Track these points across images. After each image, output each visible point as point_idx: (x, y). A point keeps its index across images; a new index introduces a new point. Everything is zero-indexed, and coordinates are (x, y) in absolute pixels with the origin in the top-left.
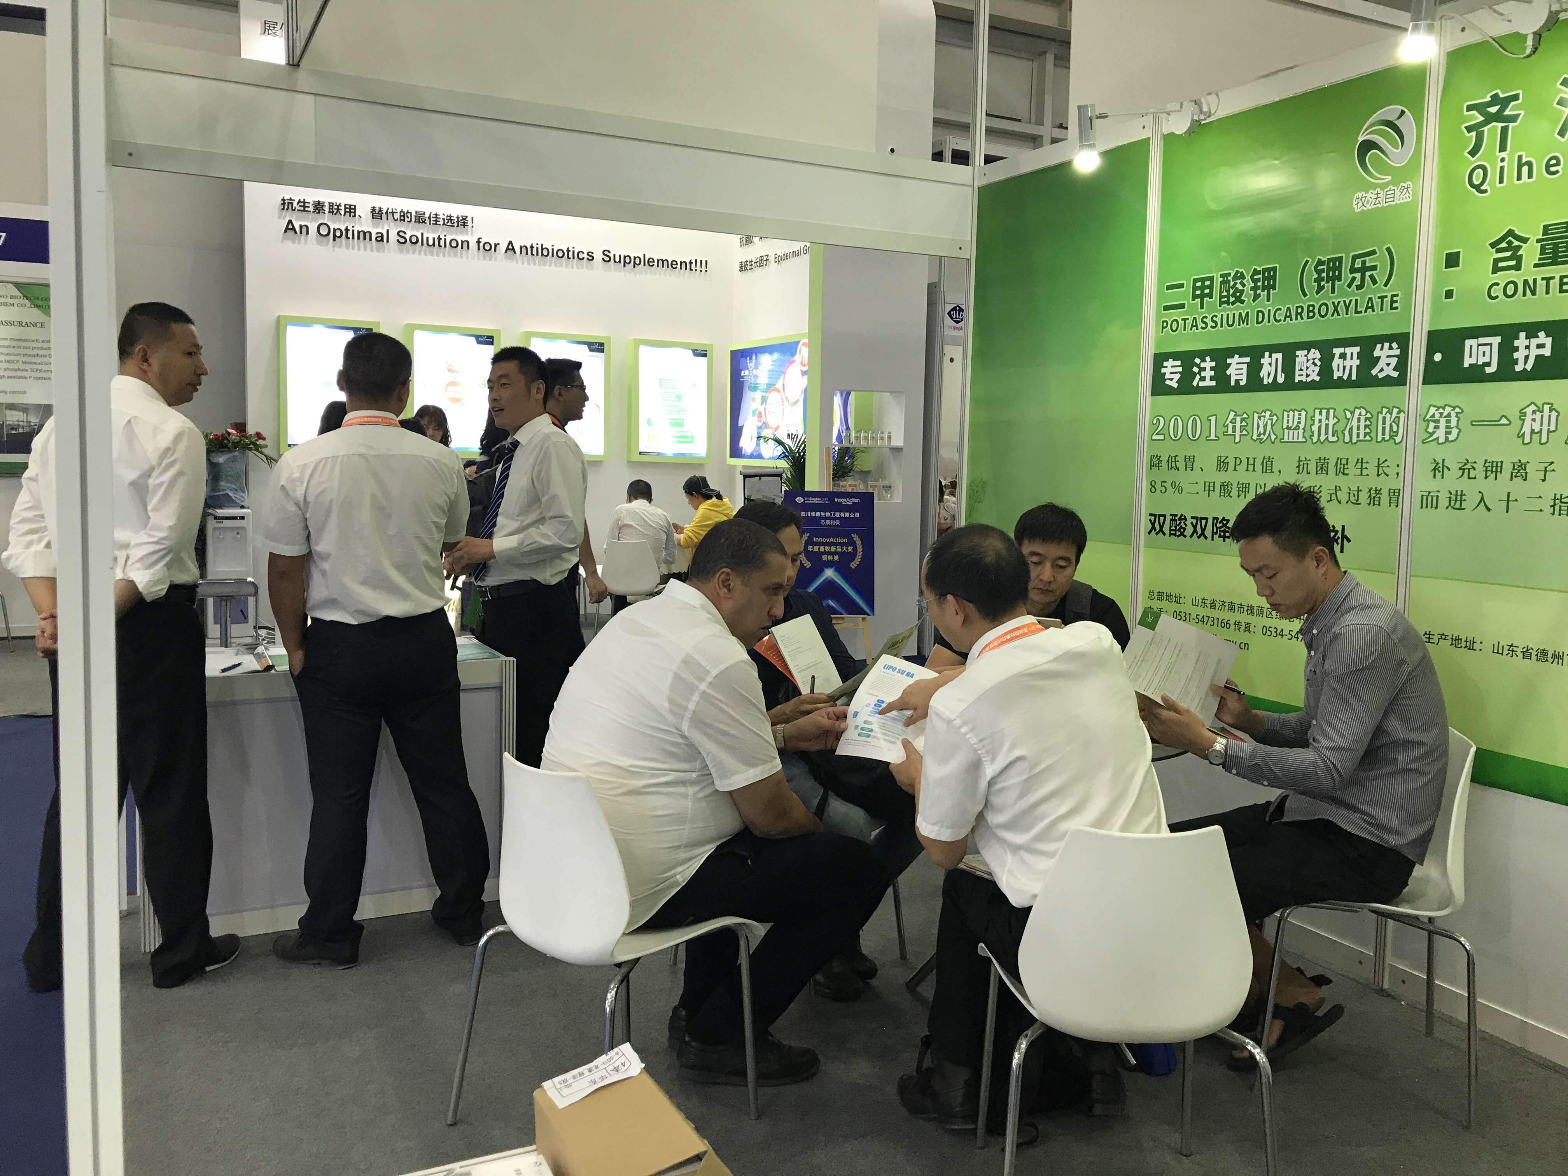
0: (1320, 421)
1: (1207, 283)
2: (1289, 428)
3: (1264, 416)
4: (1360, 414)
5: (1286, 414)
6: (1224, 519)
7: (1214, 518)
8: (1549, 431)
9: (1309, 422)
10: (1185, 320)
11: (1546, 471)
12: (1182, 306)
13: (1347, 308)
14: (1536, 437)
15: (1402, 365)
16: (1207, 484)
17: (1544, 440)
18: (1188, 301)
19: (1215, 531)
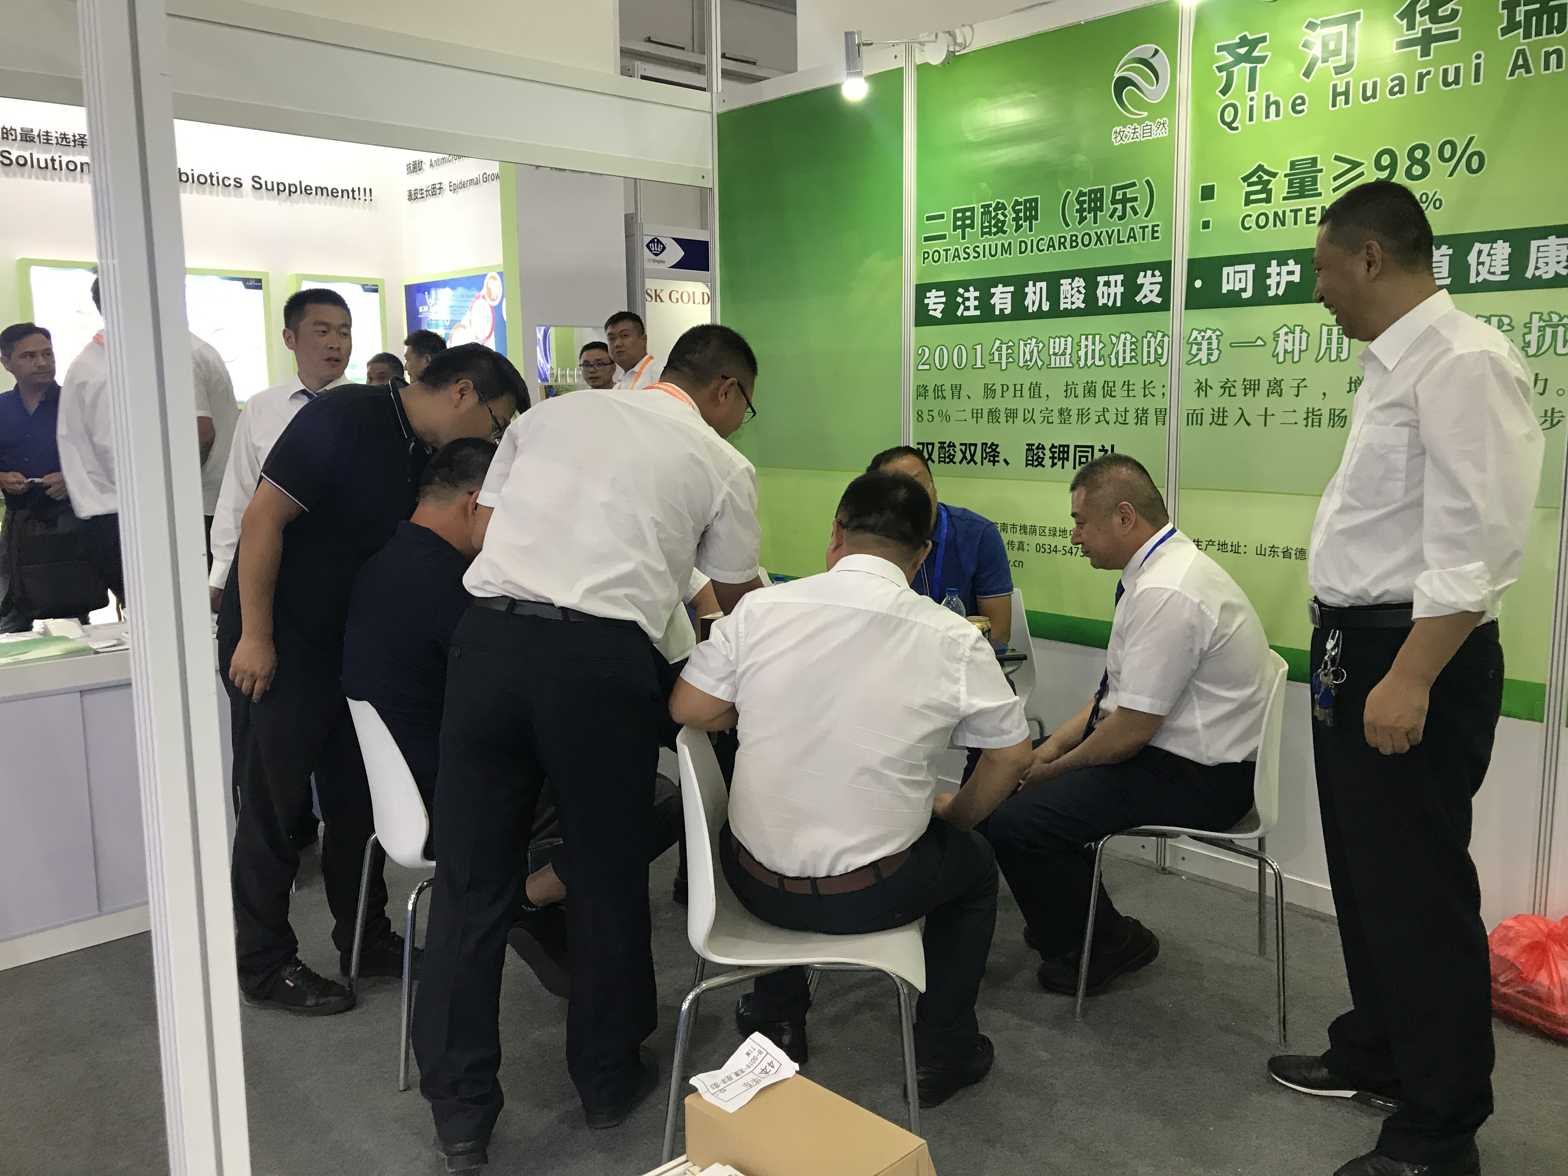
0: (1086, 346)
1: (968, 214)
2: (1055, 354)
3: (1030, 344)
4: (1126, 339)
5: (1052, 340)
6: (993, 444)
7: (983, 444)
8: (1300, 351)
9: (1076, 348)
10: (946, 251)
11: (1298, 387)
12: (944, 237)
13: (1110, 238)
14: (1289, 356)
15: (1165, 291)
16: (975, 411)
17: (1296, 359)
18: (949, 232)
19: (984, 456)
